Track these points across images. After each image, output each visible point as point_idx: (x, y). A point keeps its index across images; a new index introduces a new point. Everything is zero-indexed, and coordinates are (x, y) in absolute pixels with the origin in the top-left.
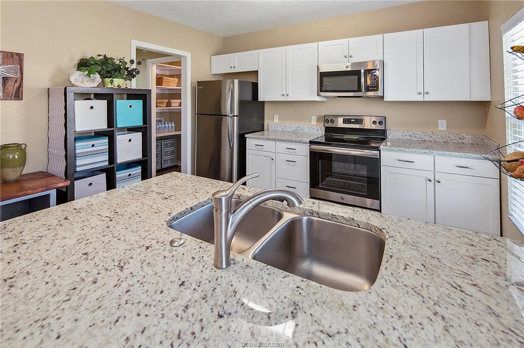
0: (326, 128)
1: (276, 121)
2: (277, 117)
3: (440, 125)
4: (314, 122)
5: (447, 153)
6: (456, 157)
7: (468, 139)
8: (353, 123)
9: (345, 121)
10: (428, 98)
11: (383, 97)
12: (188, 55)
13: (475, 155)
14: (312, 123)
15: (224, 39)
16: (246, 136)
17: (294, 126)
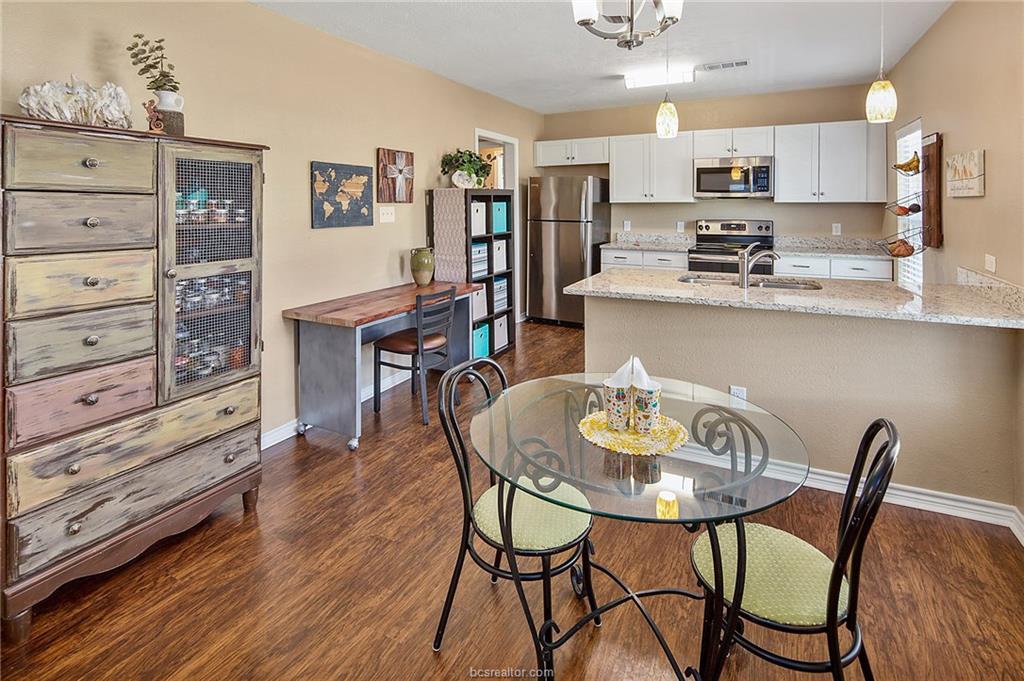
0: (698, 235)
1: (628, 228)
2: (628, 224)
3: (834, 229)
4: (681, 229)
5: (844, 256)
6: (851, 259)
7: (864, 244)
8: (734, 229)
9: (723, 227)
10: (823, 200)
11: (773, 198)
12: (515, 141)
13: (870, 257)
14: (679, 231)
15: (546, 117)
16: (601, 246)
17: (653, 234)
